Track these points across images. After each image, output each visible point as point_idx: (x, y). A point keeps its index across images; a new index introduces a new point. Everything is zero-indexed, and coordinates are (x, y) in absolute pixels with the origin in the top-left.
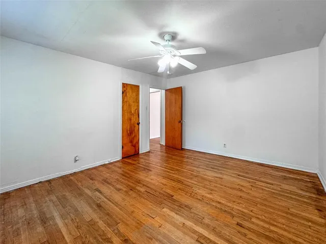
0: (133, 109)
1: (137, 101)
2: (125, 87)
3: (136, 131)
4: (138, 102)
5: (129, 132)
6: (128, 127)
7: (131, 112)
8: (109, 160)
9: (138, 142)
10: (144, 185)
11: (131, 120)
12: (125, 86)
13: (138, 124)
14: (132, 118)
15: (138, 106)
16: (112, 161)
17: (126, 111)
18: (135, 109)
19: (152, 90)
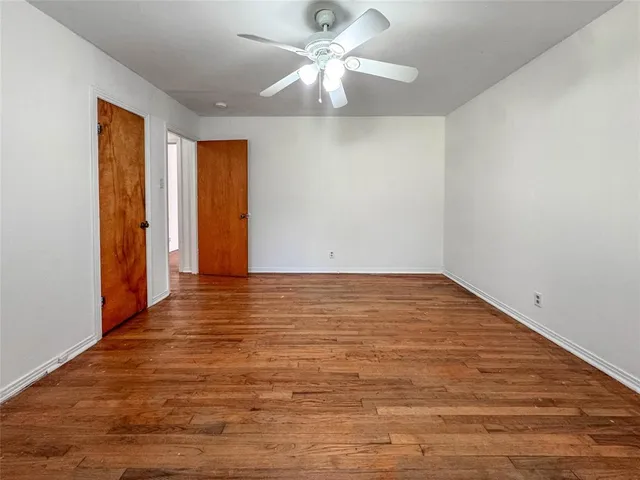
0: (128, 182)
1: (139, 161)
2: (106, 112)
3: (138, 246)
4: (142, 165)
5: (120, 252)
6: (119, 237)
7: (124, 191)
8: (61, 355)
9: (144, 278)
10: (271, 382)
11: (123, 213)
12: (105, 108)
13: (145, 225)
14: (128, 210)
15: (142, 175)
16: (72, 357)
17: (111, 189)
18: (134, 183)
19: (171, 137)
